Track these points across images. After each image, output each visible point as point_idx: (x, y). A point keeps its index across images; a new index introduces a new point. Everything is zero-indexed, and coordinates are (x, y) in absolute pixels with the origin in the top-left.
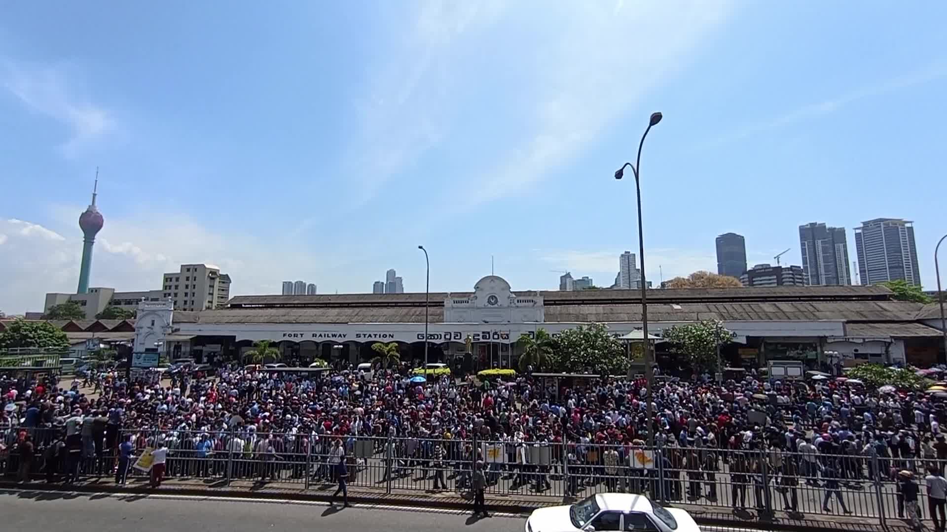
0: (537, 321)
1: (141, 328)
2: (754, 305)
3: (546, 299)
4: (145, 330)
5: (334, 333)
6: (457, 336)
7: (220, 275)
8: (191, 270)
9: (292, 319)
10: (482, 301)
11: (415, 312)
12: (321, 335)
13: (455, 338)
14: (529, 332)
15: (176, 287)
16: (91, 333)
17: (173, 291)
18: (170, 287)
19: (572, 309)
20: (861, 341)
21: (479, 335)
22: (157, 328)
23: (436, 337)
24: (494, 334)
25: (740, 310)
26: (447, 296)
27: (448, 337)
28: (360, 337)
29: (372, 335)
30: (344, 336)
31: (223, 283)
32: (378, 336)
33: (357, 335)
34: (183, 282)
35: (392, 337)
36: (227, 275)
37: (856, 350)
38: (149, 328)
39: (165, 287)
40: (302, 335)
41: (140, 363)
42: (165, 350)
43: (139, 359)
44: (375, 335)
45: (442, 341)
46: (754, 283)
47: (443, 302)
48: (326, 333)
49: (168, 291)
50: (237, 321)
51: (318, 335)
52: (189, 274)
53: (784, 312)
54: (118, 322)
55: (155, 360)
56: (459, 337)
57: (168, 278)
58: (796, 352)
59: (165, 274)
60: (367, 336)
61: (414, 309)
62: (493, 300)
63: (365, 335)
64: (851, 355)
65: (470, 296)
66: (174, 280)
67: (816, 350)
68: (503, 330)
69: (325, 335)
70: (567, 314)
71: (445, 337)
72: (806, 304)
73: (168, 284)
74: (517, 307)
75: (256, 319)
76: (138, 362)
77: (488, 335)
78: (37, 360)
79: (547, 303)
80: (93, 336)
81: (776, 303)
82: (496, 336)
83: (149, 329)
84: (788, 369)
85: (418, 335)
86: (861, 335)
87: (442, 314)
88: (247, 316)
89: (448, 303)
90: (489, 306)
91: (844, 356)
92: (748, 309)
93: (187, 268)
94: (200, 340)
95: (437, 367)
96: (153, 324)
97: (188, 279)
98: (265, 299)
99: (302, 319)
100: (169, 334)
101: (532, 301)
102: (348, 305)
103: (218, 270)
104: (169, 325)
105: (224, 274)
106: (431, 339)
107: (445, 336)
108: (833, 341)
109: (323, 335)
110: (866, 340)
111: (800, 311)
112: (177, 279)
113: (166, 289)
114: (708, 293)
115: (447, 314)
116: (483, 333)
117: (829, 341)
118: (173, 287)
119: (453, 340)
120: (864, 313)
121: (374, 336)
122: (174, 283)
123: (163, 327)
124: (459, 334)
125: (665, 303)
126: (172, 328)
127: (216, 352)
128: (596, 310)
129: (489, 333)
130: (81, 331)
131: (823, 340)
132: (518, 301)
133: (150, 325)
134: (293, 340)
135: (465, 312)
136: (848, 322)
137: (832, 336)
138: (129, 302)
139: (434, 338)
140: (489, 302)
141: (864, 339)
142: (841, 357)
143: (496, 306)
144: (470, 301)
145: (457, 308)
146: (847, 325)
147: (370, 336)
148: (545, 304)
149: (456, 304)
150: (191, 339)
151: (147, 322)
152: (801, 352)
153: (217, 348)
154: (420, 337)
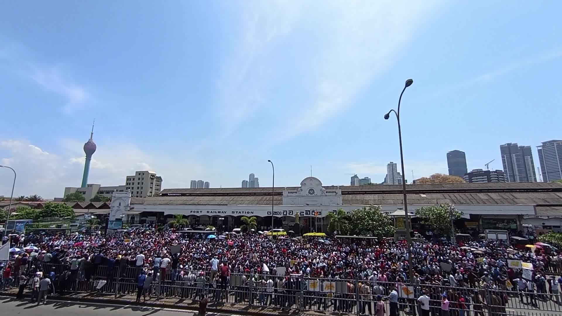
0: (338, 204)
1: (114, 207)
2: (473, 194)
3: (343, 191)
4: (116, 208)
5: (219, 211)
6: (291, 213)
7: (157, 177)
8: (141, 174)
9: (196, 202)
10: (305, 192)
11: (266, 198)
12: (212, 212)
13: (289, 214)
14: (334, 211)
15: (133, 184)
17: (131, 186)
18: (130, 184)
19: (359, 197)
20: (547, 218)
21: (303, 212)
22: (122, 207)
23: (278, 213)
24: (312, 212)
25: (465, 198)
26: (285, 189)
27: (285, 213)
28: (234, 213)
29: (241, 212)
30: (225, 213)
31: (158, 181)
32: (244, 213)
33: (232, 212)
34: (136, 181)
35: (253, 213)
36: (160, 177)
37: (544, 224)
38: (118, 207)
39: (127, 184)
40: (201, 212)
41: (112, 227)
42: (126, 220)
43: (112, 224)
44: (243, 212)
45: (282, 215)
46: (473, 181)
47: (282, 193)
48: (215, 211)
49: (128, 186)
50: (166, 203)
51: (210, 212)
52: (140, 176)
53: (493, 199)
54: (101, 203)
55: (120, 225)
57: (128, 179)
58: (503, 224)
59: (127, 177)
60: (238, 213)
61: (265, 197)
62: (312, 191)
63: (237, 212)
64: (540, 227)
65: (298, 189)
66: (132, 179)
67: (516, 223)
68: (319, 209)
69: (214, 212)
70: (356, 200)
71: (283, 214)
72: (508, 194)
73: (129, 182)
74: (326, 195)
75: (175, 203)
76: (111, 226)
77: (309, 212)
78: (58, 224)
79: (343, 193)
80: (88, 211)
81: (489, 194)
82: (313, 213)
83: (118, 208)
84: (498, 235)
85: (268, 212)
86: (547, 214)
87: (281, 200)
88: (171, 201)
89: (285, 193)
90: (310, 195)
91: (535, 227)
92: (470, 197)
93: (139, 173)
94: (145, 214)
95: (279, 231)
96: (120, 205)
97: (139, 179)
98: (181, 191)
99: (202, 203)
100: (128, 211)
101: (335, 192)
102: (228, 195)
103: (156, 174)
104: (128, 205)
105: (159, 176)
106: (275, 214)
107: (283, 212)
108: (528, 217)
109: (213, 212)
110: (550, 217)
111: (504, 199)
112: (134, 179)
113: (127, 185)
114: (443, 187)
115: (285, 200)
116: (306, 211)
117: (525, 217)
118: (131, 184)
119: (288, 215)
120: (548, 200)
121: (242, 213)
122: (132, 182)
123: (125, 206)
124: (292, 212)
125: (416, 193)
126: (130, 207)
127: (153, 221)
128: (374, 198)
129: (309, 211)
130: (82, 208)
131: (520, 217)
132: (327, 192)
133: (118, 205)
134: (196, 215)
135: (295, 198)
136: (538, 206)
137: (527, 214)
138: (108, 192)
139: (277, 214)
140: (309, 193)
141: (548, 216)
142: (534, 228)
143: (313, 195)
144: (298, 192)
145: (291, 196)
146: (537, 208)
147: (240, 212)
148: (342, 194)
149: (289, 194)
150: (140, 213)
151: (116, 204)
152: (506, 224)
153: (154, 218)
154: (269, 213)
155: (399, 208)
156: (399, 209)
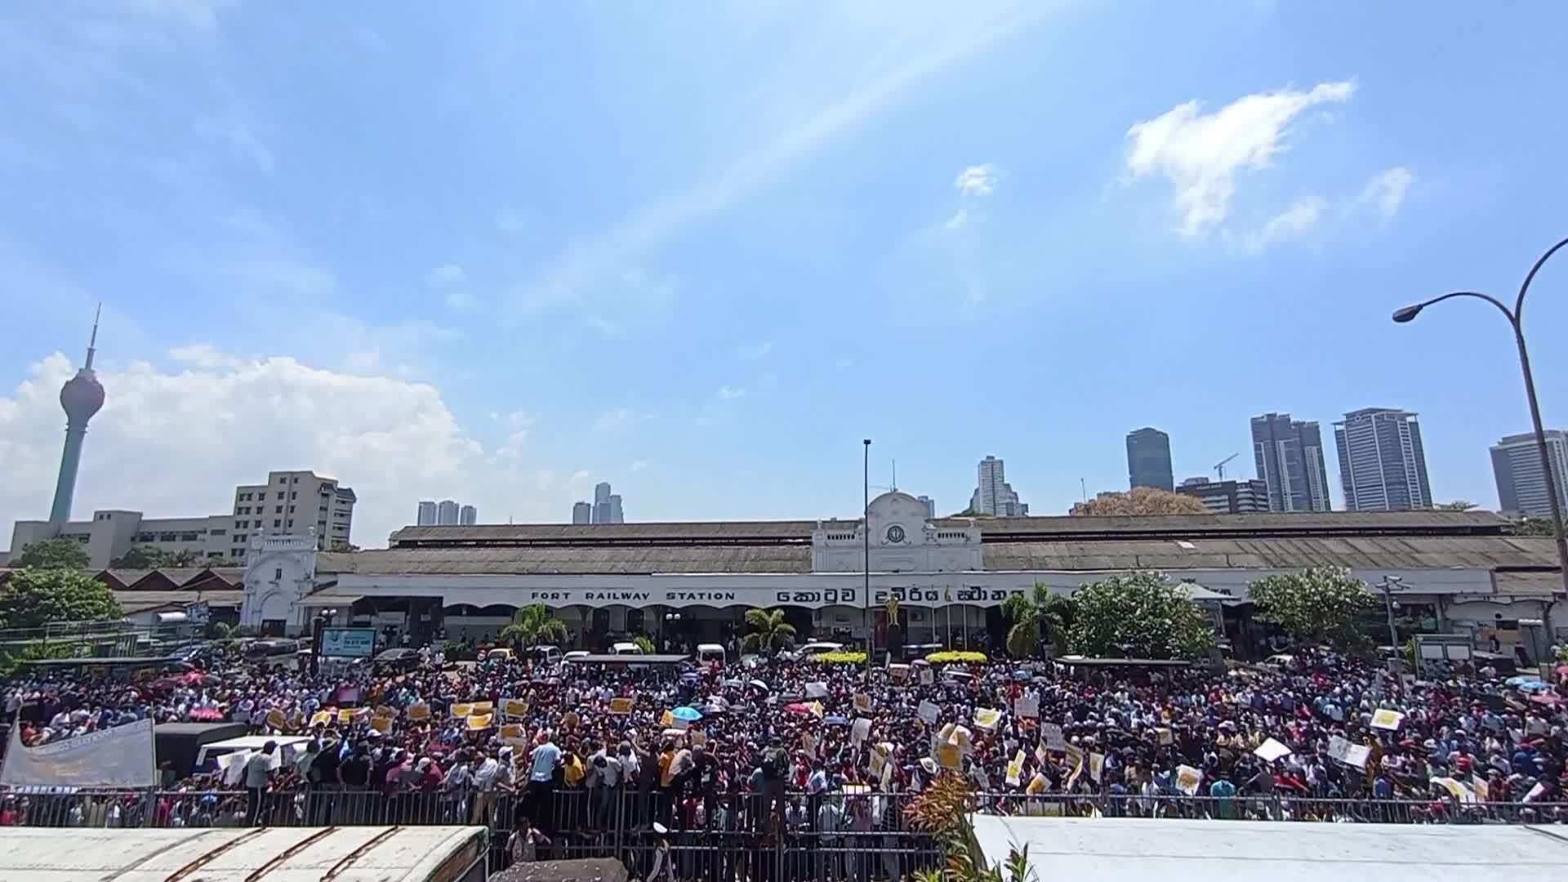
0: (972, 570)
1: (257, 582)
2: (1311, 541)
3: (986, 532)
4: (265, 587)
5: (625, 592)
6: (848, 595)
7: (339, 489)
8: (287, 482)
9: (529, 566)
10: (878, 536)
11: (748, 554)
12: (601, 596)
13: (843, 599)
14: (972, 588)
15: (260, 510)
16: (195, 594)
17: (253, 516)
18: (248, 510)
19: (1015, 548)
20: (1509, 601)
21: (885, 594)
22: (287, 583)
23: (810, 597)
24: (911, 592)
25: (1293, 550)
26: (816, 528)
27: (831, 597)
28: (673, 598)
29: (696, 595)
30: (645, 597)
31: (343, 502)
32: (705, 597)
33: (668, 595)
34: (271, 502)
35: (732, 598)
36: (350, 490)
37: (1498, 616)
38: (271, 583)
39: (239, 510)
40: (566, 595)
41: (337, 649)
42: (301, 623)
43: (336, 640)
44: (701, 595)
45: (822, 603)
47: (811, 538)
48: (612, 592)
49: (243, 517)
50: (428, 570)
52: (284, 488)
53: (1363, 553)
54: (195, 572)
55: (368, 642)
56: (850, 597)
57: (244, 494)
58: (1402, 618)
59: (239, 488)
60: (686, 597)
61: (744, 550)
62: (896, 534)
63: (682, 595)
64: (1490, 624)
65: (856, 527)
66: (256, 496)
67: (1435, 617)
68: (924, 585)
69: (609, 595)
70: (1009, 558)
71: (826, 598)
72: (1394, 540)
73: (245, 504)
74: (939, 545)
75: (461, 568)
76: (333, 647)
77: (901, 594)
78: (100, 643)
79: (987, 538)
80: (199, 598)
81: (1349, 540)
82: (915, 596)
83: (271, 585)
84: (1449, 647)
85: (779, 594)
86: (1506, 591)
87: (807, 559)
88: (445, 562)
89: (818, 538)
90: (890, 543)
91: (1480, 625)
92: (1304, 548)
93: (280, 478)
94: (368, 605)
95: (829, 650)
96: (279, 576)
97: (281, 496)
98: (463, 532)
99: (543, 568)
100: (310, 594)
101: (963, 535)
102: (652, 543)
103: (336, 482)
104: (309, 577)
105: (346, 487)
106: (801, 600)
107: (826, 595)
108: (1464, 600)
109: (606, 596)
110: (1517, 599)
111: (1390, 552)
112: (262, 497)
113: (239, 513)
114: (1218, 522)
115: (816, 557)
116: (893, 589)
117: (1458, 600)
118: (254, 511)
119: (840, 602)
120: (1493, 556)
121: (698, 597)
122: (254, 503)
123: (296, 581)
124: (850, 593)
125: (1166, 539)
126: (314, 583)
127: (395, 626)
128: (1056, 550)
129: (903, 590)
130: (174, 588)
131: (1446, 599)
132: (939, 536)
133: (273, 577)
135: (848, 553)
136: (1499, 570)
137: (1475, 593)
138: (169, 537)
139: (807, 600)
140: (889, 536)
141: (1511, 597)
142: (1476, 627)
143: (901, 543)
144: (856, 536)
145: (835, 547)
146: (1499, 576)
147: (692, 596)
148: (984, 541)
149: (831, 540)
150: (354, 603)
151: (266, 574)
152: (1411, 619)
153: (399, 618)
154: (782, 597)
155: (1186, 578)
156: (1185, 581)
